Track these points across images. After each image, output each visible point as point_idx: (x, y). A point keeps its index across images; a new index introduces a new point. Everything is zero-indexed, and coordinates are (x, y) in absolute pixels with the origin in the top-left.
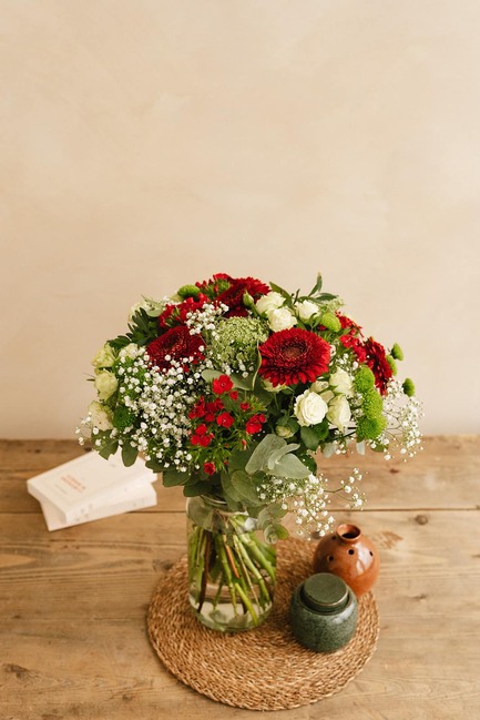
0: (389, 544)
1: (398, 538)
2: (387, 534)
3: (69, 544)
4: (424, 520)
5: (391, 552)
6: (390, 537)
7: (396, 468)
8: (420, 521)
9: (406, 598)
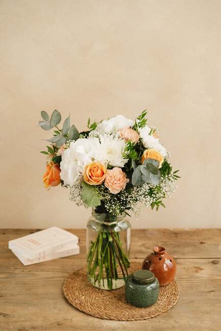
0: (197, 272)
1: (201, 269)
2: (196, 268)
3: (25, 270)
4: (216, 262)
5: (198, 275)
6: (197, 269)
7: (203, 241)
8: (214, 263)
9: (204, 292)
